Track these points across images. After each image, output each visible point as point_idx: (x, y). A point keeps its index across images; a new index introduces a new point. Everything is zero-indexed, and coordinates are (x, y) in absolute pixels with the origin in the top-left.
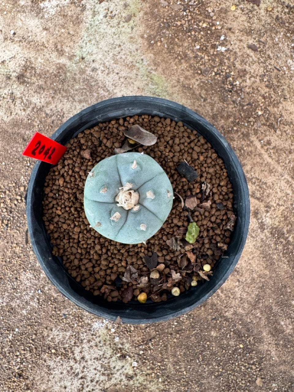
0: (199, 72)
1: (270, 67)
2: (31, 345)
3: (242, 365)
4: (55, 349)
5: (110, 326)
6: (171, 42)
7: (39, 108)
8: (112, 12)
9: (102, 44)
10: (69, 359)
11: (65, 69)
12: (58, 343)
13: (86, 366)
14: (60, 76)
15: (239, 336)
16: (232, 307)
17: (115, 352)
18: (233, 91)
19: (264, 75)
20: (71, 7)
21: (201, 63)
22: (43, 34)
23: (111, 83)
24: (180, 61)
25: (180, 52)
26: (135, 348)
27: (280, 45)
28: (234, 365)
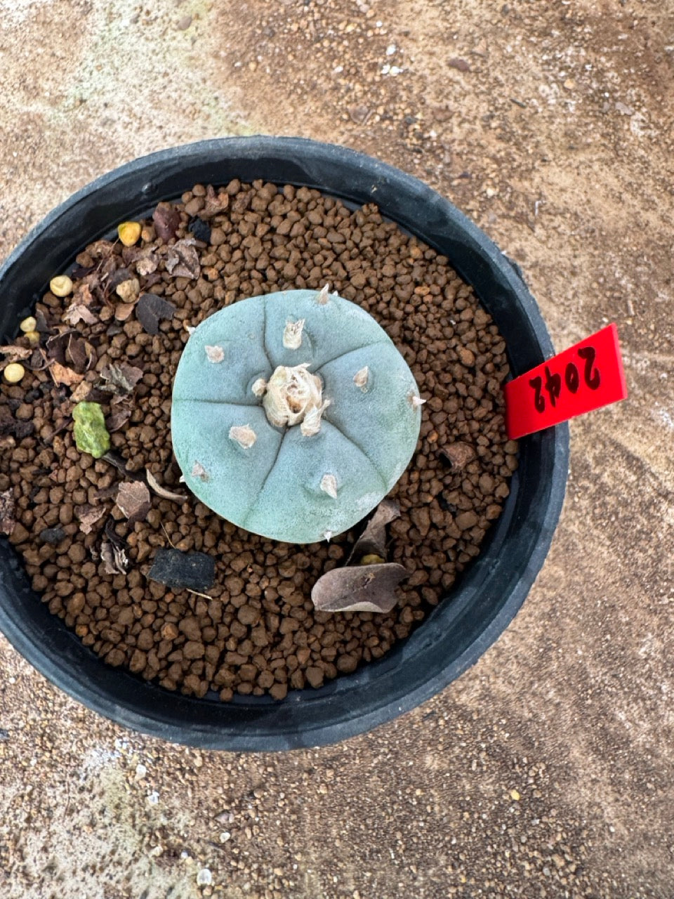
0: (345, 117)
1: (501, 101)
3: (525, 857)
5: (133, 759)
6: (278, 63)
8: (148, 13)
9: (128, 73)
10: (8, 874)
11: (41, 123)
13: (61, 896)
14: (29, 137)
16: (476, 677)
17: (147, 839)
18: (423, 151)
19: (492, 117)
20: (60, 7)
21: (346, 98)
24: (301, 96)
26: (207, 824)
27: (518, 58)
28: (499, 858)
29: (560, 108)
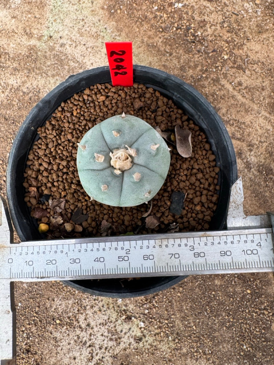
0: (161, 30)
1: (228, 13)
2: (36, 318)
3: (253, 311)
4: (60, 320)
6: (130, 8)
7: (16, 88)
9: (67, 21)
10: (74, 328)
11: (36, 49)
12: (62, 313)
13: (93, 333)
14: (32, 56)
15: (244, 282)
17: (119, 314)
18: (196, 42)
19: (224, 22)
21: (160, 21)
22: (12, 22)
23: (80, 55)
24: (141, 23)
25: (139, 15)
26: (140, 308)
28: (244, 312)
29: (254, 14)
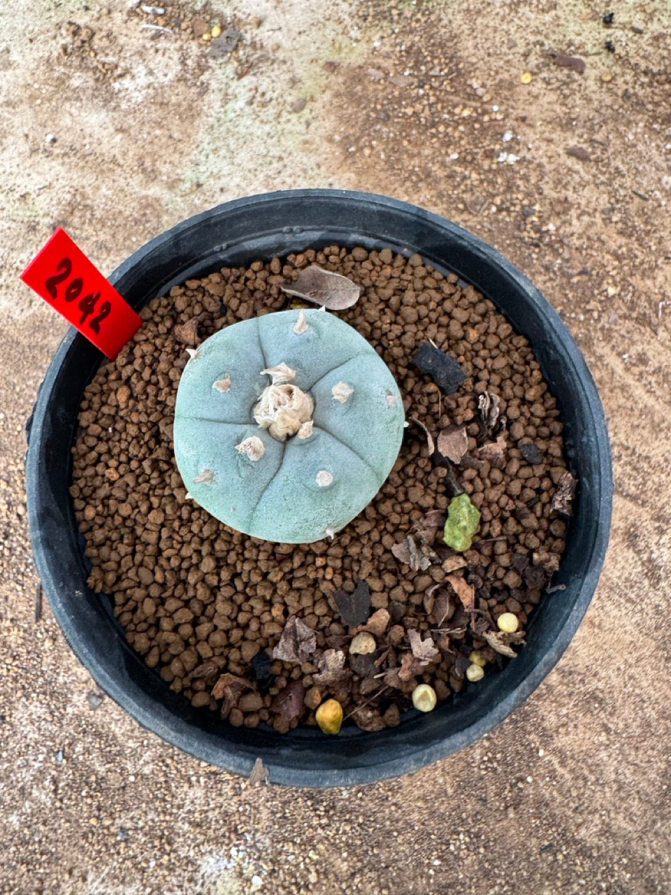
0: (461, 206)
1: (622, 192)
5: (249, 869)
6: (393, 148)
8: (263, 94)
9: (243, 156)
11: (158, 208)
14: (147, 221)
18: (541, 245)
19: (613, 209)
20: (177, 88)
21: (462, 187)
22: (115, 140)
24: (415, 185)
27: (641, 147)
